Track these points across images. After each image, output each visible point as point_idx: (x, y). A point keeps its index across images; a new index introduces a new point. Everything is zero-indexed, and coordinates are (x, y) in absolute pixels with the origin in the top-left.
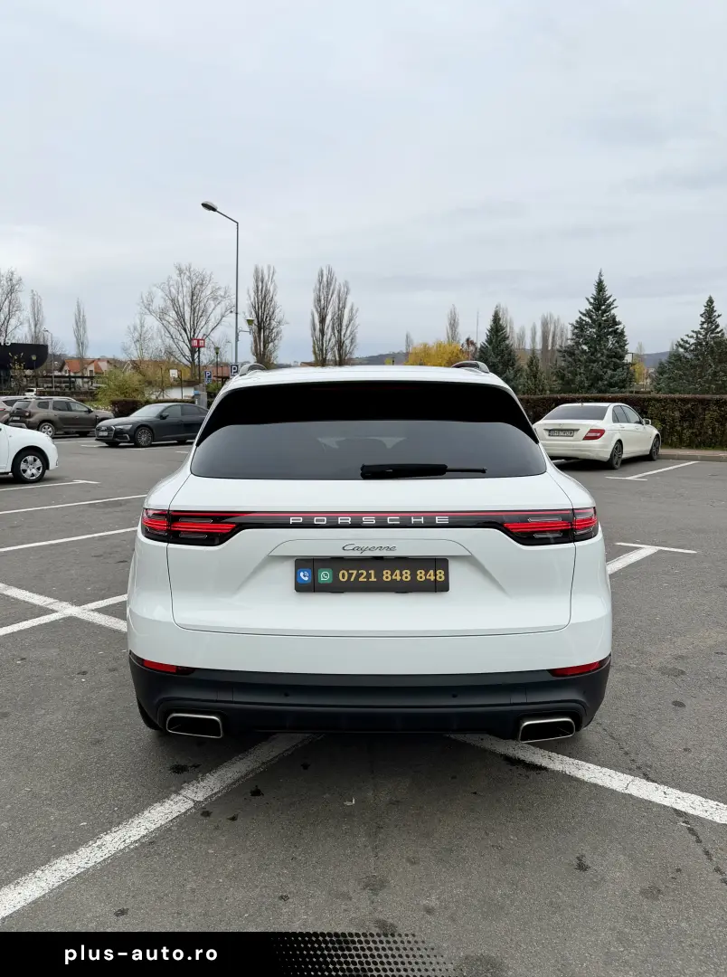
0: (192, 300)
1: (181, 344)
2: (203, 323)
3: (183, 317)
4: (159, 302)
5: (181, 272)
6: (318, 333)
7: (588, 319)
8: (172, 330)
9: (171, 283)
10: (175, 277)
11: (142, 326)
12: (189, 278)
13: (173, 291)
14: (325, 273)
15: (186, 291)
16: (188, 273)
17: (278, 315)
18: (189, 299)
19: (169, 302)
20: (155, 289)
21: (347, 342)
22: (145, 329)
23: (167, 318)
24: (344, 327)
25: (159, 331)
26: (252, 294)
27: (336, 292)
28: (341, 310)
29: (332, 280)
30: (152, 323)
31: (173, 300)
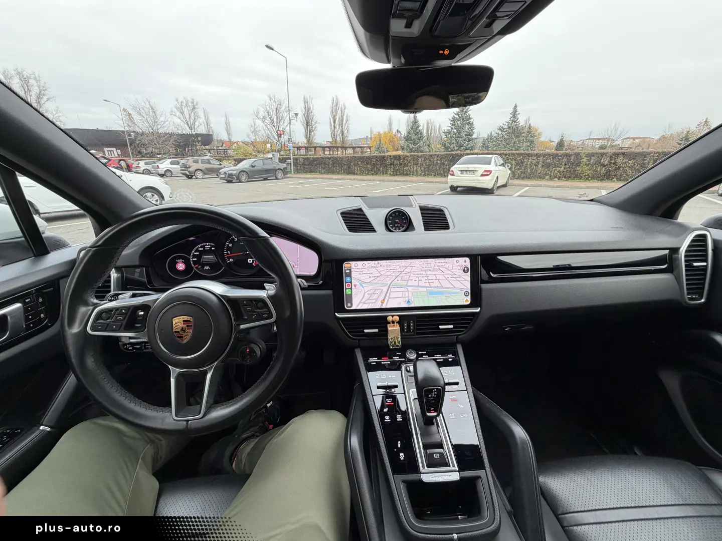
0: (276, 112)
1: (273, 133)
2: (282, 123)
3: (273, 120)
4: (262, 113)
5: (270, 99)
6: (333, 127)
7: (457, 117)
8: (269, 126)
9: (267, 104)
10: (268, 102)
11: (255, 125)
12: (275, 101)
13: (268, 108)
14: (335, 99)
15: (274, 108)
16: (274, 99)
17: (315, 119)
18: (275, 112)
19: (266, 114)
20: (259, 107)
21: (346, 132)
22: (256, 126)
23: (266, 121)
24: (344, 125)
25: (262, 126)
26: (303, 109)
27: (340, 109)
28: (342, 117)
29: (338, 102)
30: (259, 123)
31: (268, 112)
